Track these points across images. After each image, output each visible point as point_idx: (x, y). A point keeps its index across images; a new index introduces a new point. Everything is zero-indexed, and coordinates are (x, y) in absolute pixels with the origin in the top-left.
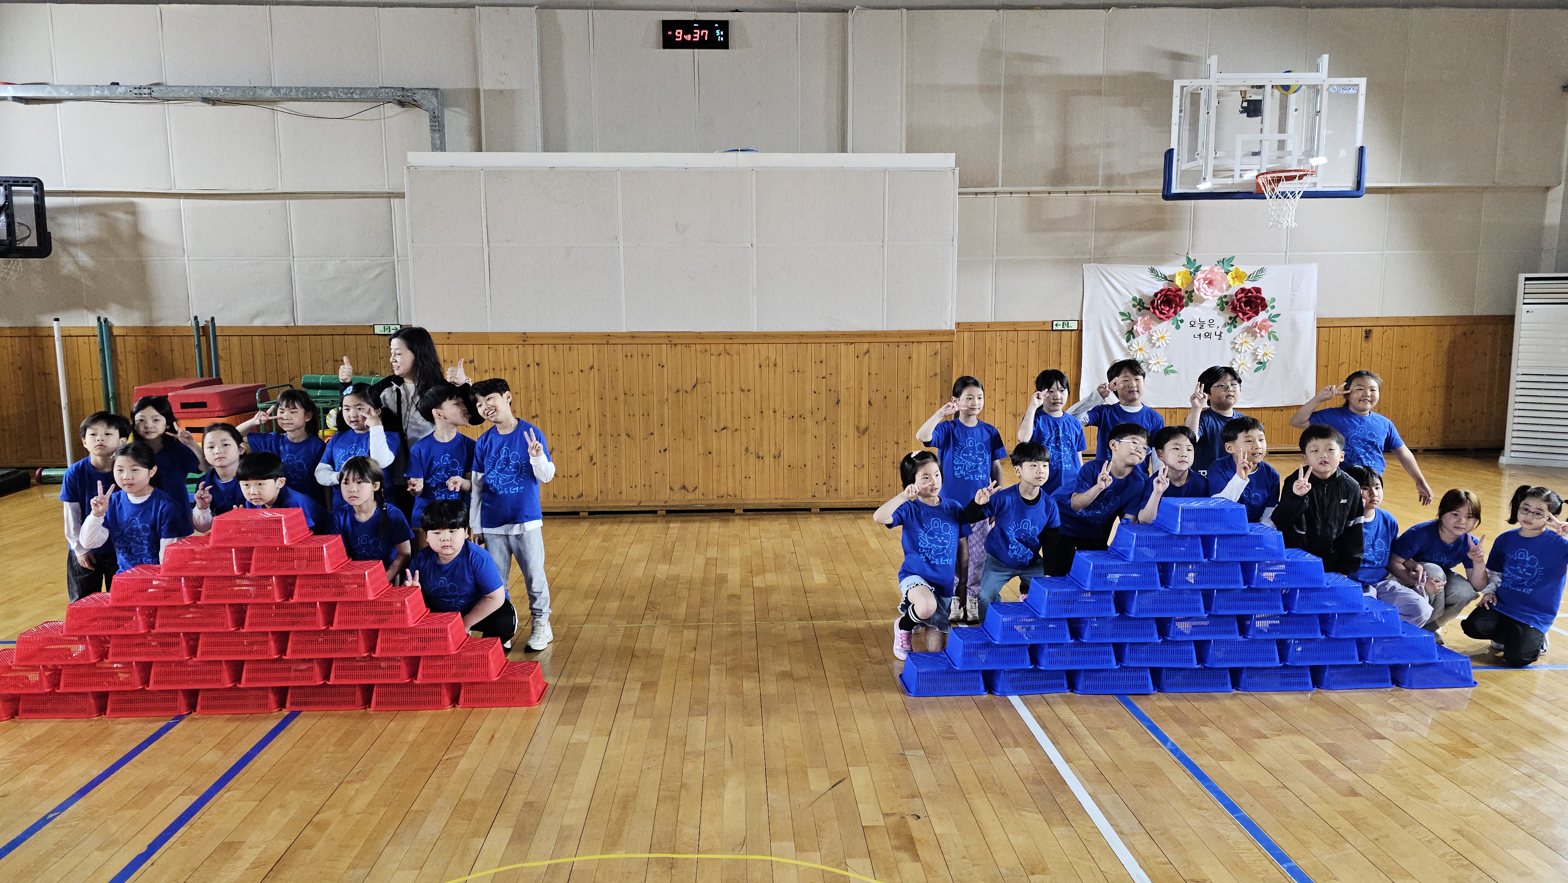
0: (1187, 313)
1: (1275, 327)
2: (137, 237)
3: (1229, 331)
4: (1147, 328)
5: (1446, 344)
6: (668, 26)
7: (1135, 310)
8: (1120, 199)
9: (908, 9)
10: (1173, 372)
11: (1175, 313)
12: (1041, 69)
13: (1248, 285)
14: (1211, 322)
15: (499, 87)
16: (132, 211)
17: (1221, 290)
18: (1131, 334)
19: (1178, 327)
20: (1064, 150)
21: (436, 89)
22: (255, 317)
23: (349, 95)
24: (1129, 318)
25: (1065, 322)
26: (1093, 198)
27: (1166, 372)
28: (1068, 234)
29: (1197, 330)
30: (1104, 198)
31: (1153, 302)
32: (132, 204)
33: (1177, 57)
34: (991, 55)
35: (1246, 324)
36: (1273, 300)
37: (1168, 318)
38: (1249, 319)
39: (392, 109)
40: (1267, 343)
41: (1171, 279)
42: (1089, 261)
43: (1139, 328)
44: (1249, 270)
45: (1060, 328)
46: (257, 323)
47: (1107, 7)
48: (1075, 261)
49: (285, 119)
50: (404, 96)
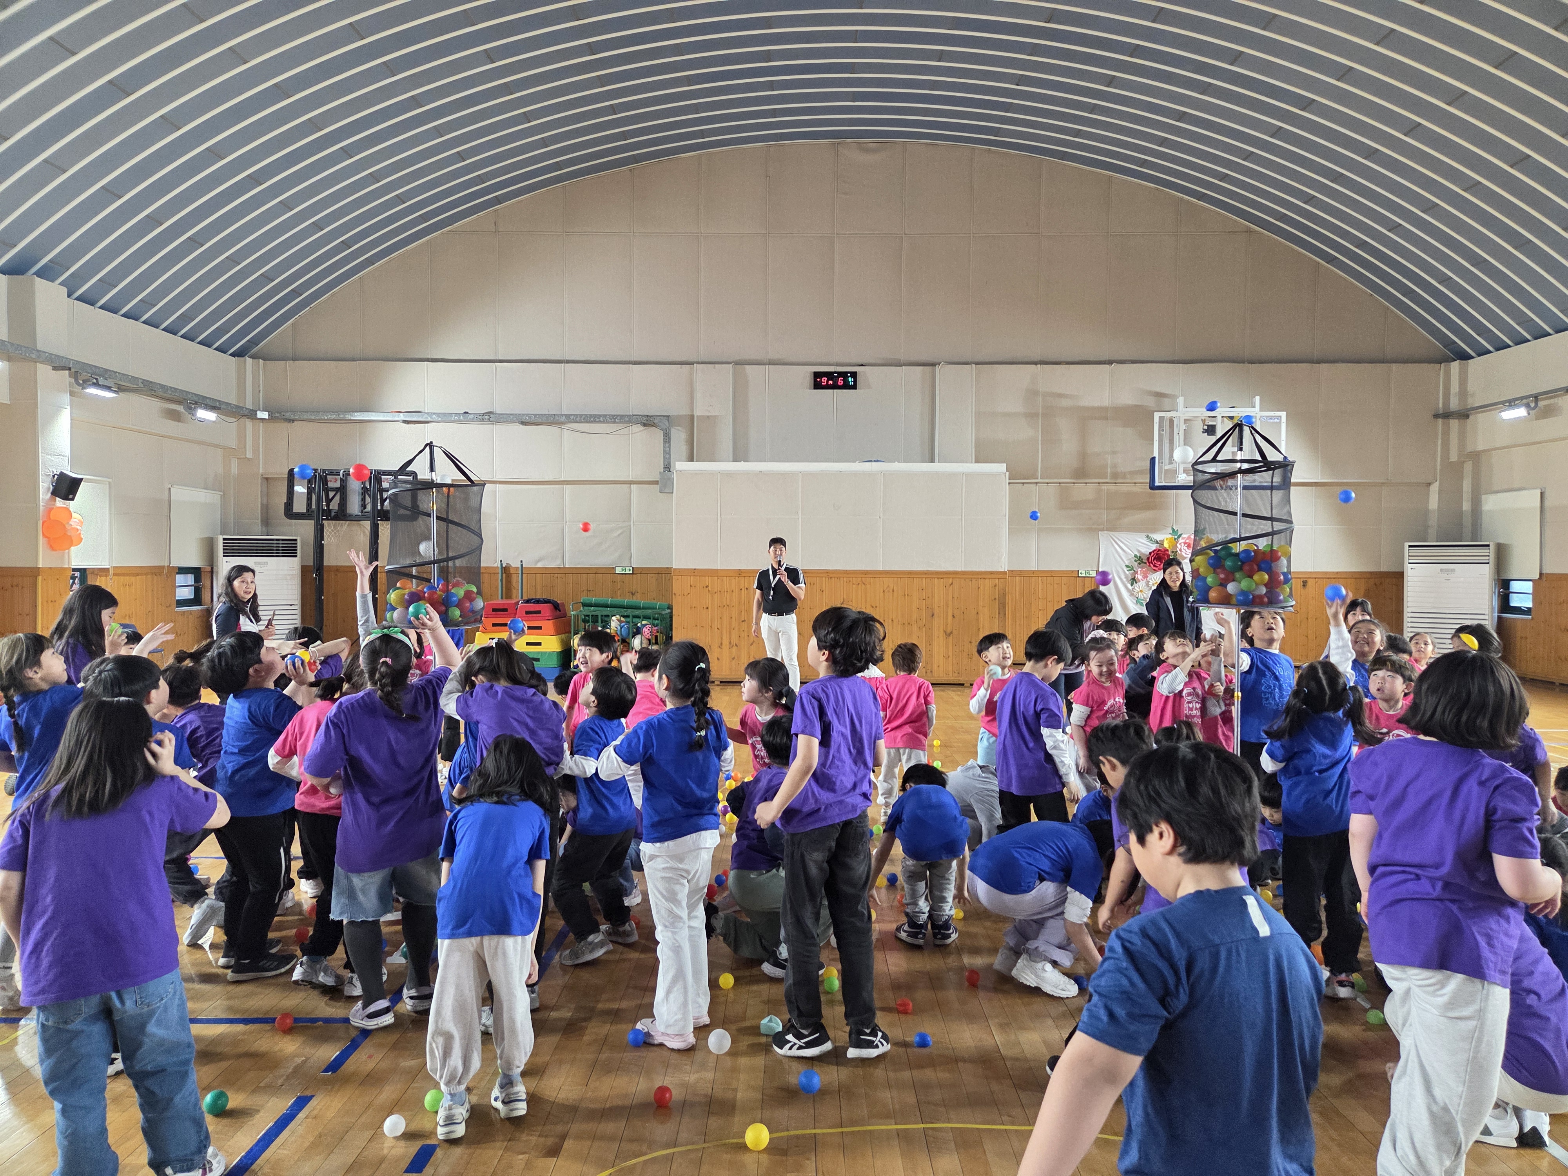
4: (1145, 577)
6: (817, 375)
7: (1136, 564)
8: (1124, 488)
9: (977, 364)
12: (1065, 403)
15: (707, 414)
18: (1134, 580)
20: (1083, 456)
21: (668, 416)
23: (613, 419)
24: (1132, 569)
25: (1087, 571)
26: (1105, 487)
28: (1087, 511)
30: (1112, 487)
31: (1148, 559)
33: (1160, 395)
34: (1032, 393)
39: (638, 428)
41: (1161, 543)
42: (1102, 530)
43: (1139, 576)
45: (1084, 575)
46: (539, 565)
47: (1110, 362)
48: (1092, 530)
49: (568, 435)
50: (648, 422)
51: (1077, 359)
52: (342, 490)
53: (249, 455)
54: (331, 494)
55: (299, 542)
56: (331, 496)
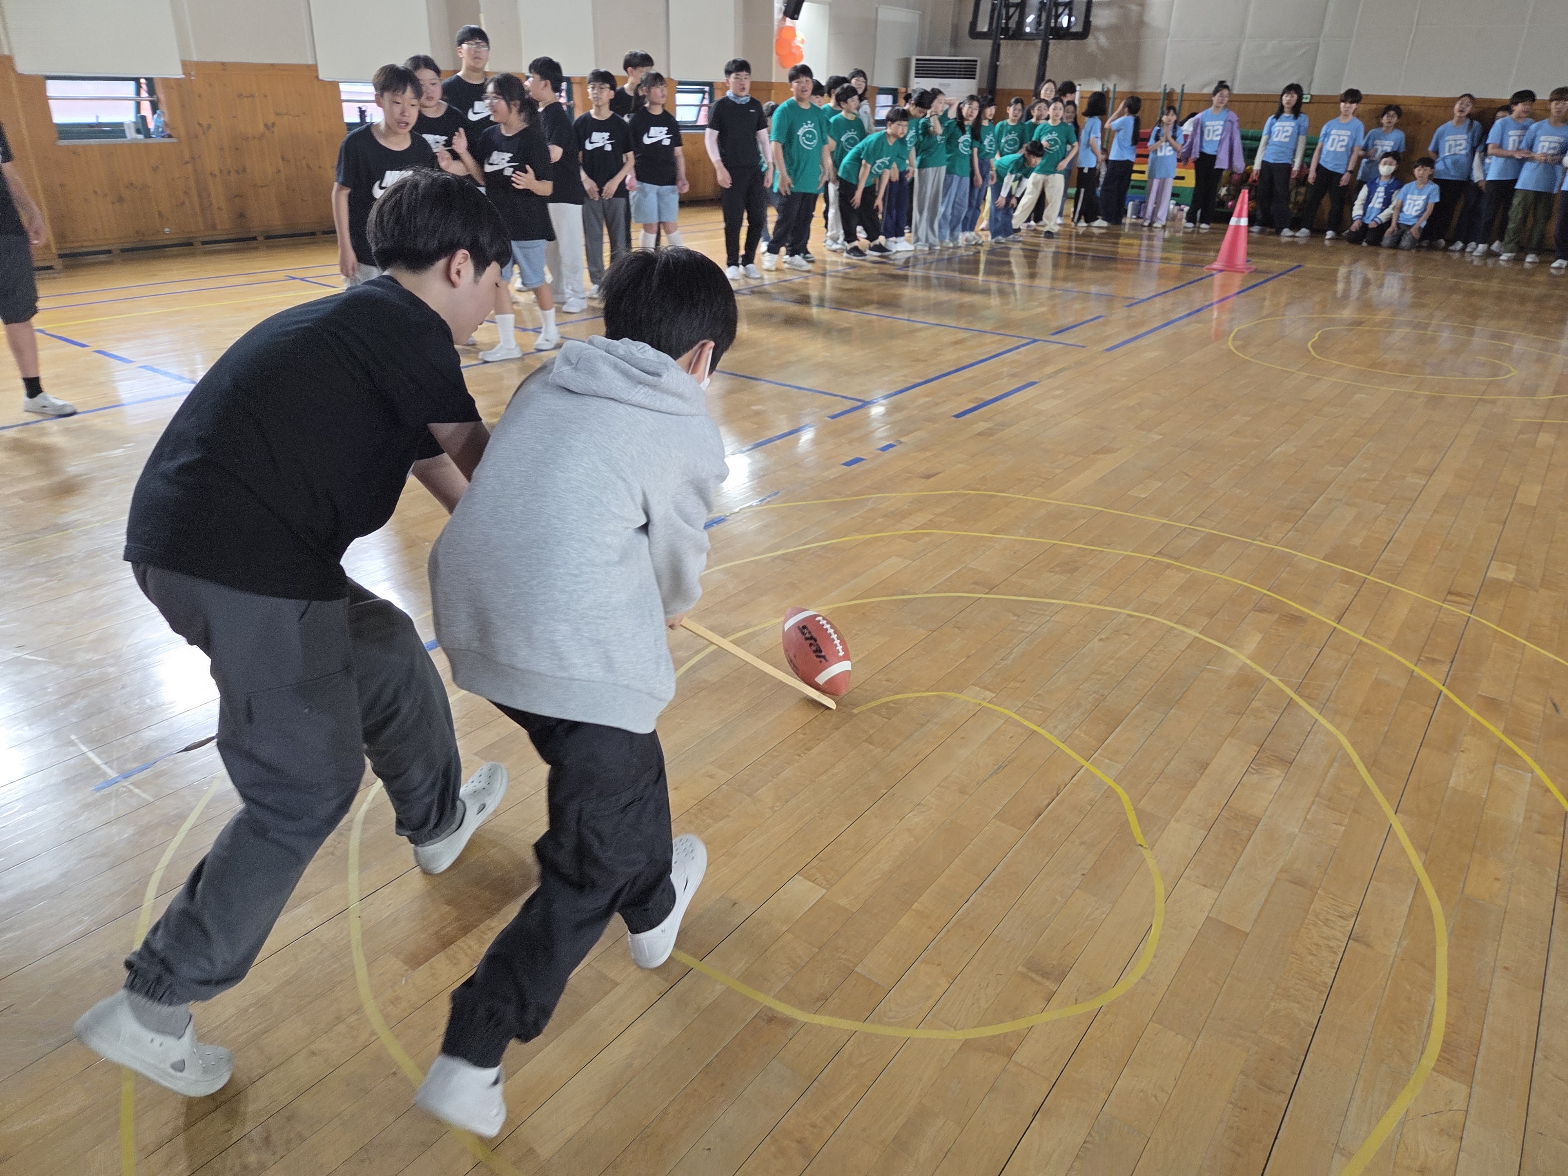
2: (1141, 23)
54: (1011, 11)
55: (979, 63)
56: (1011, 13)
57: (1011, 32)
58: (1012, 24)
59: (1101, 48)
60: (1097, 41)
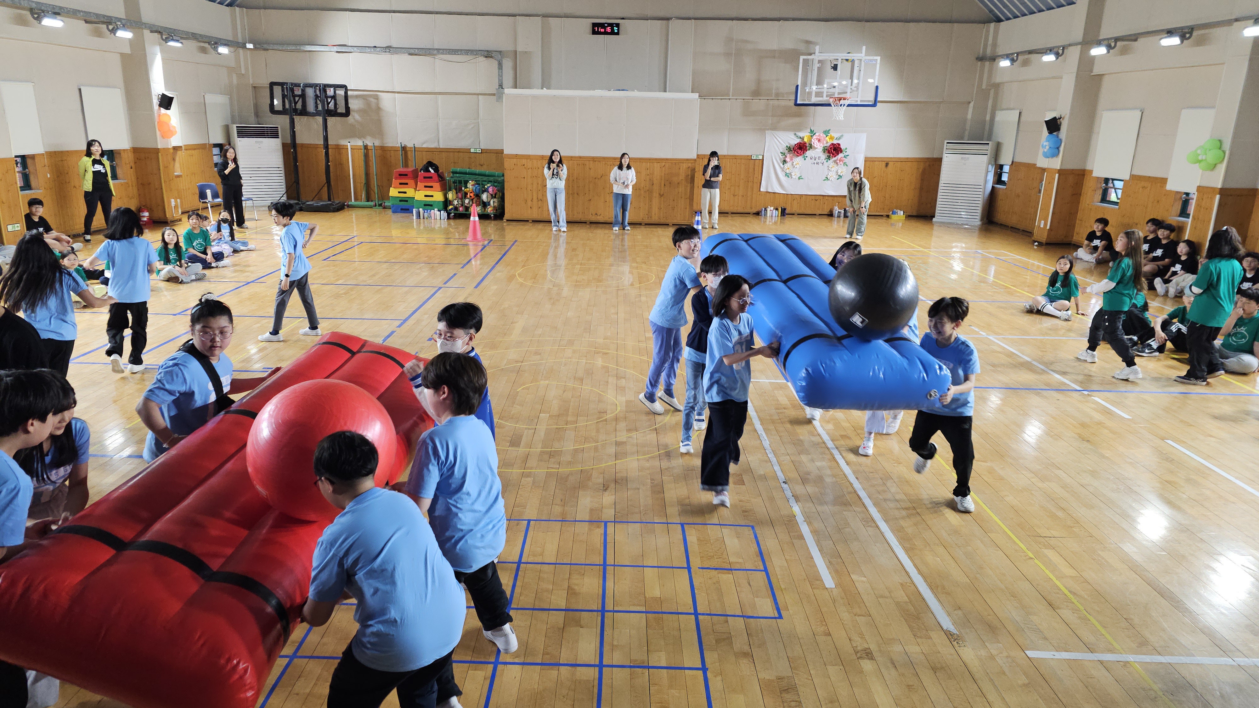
0: (809, 153)
1: (846, 160)
2: (379, 109)
3: (827, 161)
4: (791, 159)
5: (921, 170)
6: (594, 25)
7: (787, 151)
8: (782, 103)
9: (695, 19)
10: (802, 178)
11: (804, 153)
12: (750, 46)
13: (835, 142)
14: (819, 157)
15: (524, 50)
16: (377, 98)
17: (823, 144)
18: (785, 162)
19: (805, 159)
20: (759, 82)
21: (500, 52)
22: (424, 143)
23: (468, 52)
24: (784, 155)
25: (757, 155)
26: (771, 102)
27: (799, 179)
28: (760, 118)
29: (813, 161)
30: (776, 102)
31: (794, 148)
32: (377, 95)
33: (808, 42)
34: (729, 40)
35: (834, 159)
36: (846, 149)
37: (801, 155)
38: (835, 156)
39: (482, 59)
40: (843, 167)
41: (803, 139)
42: (768, 130)
43: (788, 159)
44: (836, 135)
45: (755, 158)
46: (424, 146)
47: (778, 20)
48: (762, 130)
49: (439, 62)
50: (488, 54)
51: (759, 16)
52: (303, 96)
53: (243, 72)
54: (297, 99)
55: (279, 129)
56: (297, 100)
57: (299, 112)
58: (299, 106)
59: (357, 121)
60: (355, 117)
